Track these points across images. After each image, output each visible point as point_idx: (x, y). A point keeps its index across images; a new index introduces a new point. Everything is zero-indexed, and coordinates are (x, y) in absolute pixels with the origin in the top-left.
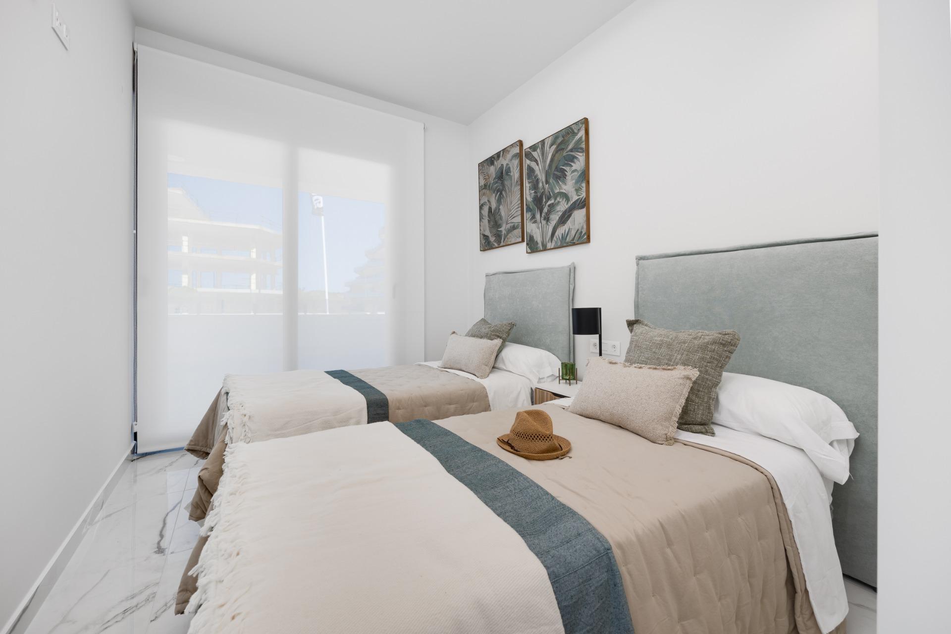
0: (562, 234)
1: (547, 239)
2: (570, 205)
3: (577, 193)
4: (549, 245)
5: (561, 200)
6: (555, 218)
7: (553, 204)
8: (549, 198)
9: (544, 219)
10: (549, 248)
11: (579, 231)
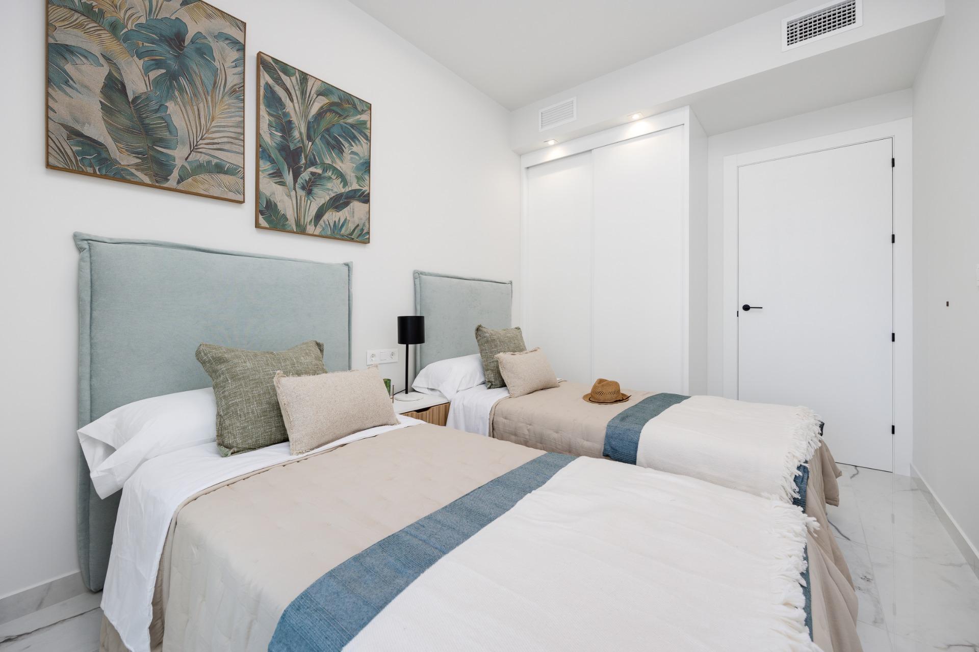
0: (335, 222)
1: (308, 219)
2: (347, 190)
3: (358, 181)
4: (310, 229)
5: (333, 177)
6: (322, 196)
7: (319, 175)
8: (313, 163)
9: (303, 188)
10: (311, 232)
11: (359, 228)
